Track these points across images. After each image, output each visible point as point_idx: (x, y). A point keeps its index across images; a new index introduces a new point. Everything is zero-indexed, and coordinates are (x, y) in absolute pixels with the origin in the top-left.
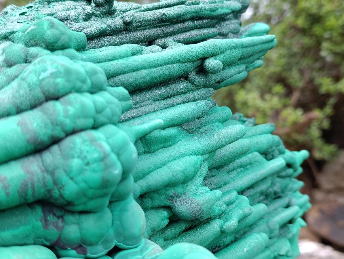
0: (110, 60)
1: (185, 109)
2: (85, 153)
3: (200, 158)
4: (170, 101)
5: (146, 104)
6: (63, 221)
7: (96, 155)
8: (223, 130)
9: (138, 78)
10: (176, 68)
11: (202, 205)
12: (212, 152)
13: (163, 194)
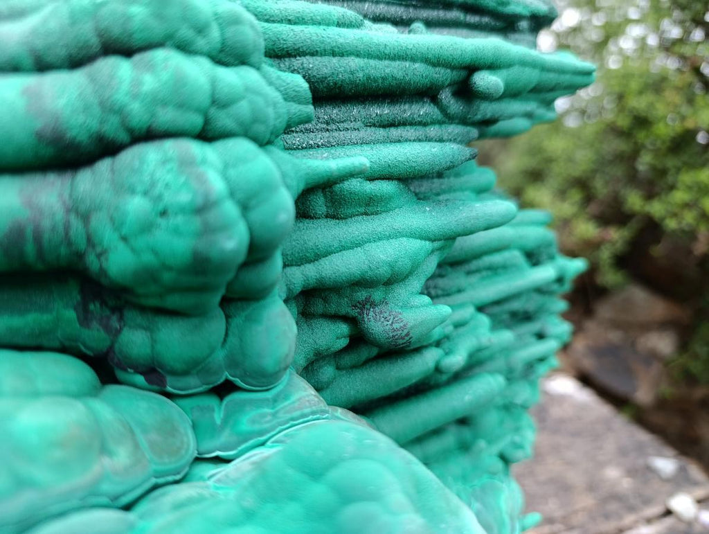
0: (290, 22)
1: (419, 151)
2: (159, 188)
3: (428, 245)
4: (394, 132)
5: (349, 127)
6: (121, 318)
7: (184, 198)
8: (478, 205)
9: (340, 70)
10: (418, 72)
11: (412, 328)
12: (451, 239)
13: (347, 297)
